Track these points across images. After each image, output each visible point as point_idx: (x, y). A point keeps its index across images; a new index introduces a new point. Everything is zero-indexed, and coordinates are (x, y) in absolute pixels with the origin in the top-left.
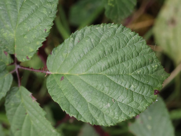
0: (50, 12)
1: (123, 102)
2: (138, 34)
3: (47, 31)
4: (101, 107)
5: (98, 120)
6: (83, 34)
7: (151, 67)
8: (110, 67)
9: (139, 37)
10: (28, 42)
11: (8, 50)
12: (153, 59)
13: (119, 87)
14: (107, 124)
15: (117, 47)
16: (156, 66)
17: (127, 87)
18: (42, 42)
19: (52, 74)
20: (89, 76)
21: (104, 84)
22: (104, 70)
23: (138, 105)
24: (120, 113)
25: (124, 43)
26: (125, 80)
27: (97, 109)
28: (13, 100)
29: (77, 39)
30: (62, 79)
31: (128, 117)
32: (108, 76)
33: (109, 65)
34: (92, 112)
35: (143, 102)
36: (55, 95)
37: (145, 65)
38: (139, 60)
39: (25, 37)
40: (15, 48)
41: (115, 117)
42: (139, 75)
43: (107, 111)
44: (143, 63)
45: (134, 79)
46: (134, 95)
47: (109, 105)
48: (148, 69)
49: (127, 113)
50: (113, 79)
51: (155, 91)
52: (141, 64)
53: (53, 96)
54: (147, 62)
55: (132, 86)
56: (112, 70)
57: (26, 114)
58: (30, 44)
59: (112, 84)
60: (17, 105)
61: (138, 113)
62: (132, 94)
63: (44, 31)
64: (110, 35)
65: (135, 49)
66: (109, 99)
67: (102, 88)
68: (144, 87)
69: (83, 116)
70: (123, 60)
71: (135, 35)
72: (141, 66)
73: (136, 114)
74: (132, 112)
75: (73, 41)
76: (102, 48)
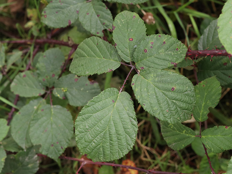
0: (154, 111)
1: (86, 136)
2: (123, 157)
3: (143, 105)
4: (88, 122)
5: (81, 117)
6: (134, 125)
7: (102, 157)
8: (109, 134)
9: (121, 157)
10: (142, 90)
11: (143, 72)
12: (106, 159)
13: (96, 136)
14: (76, 122)
15: (119, 143)
16: (101, 159)
17: (95, 140)
18: (138, 100)
19: (119, 93)
20: (109, 120)
21: (100, 128)
22: (109, 130)
23: (81, 144)
24: (80, 132)
25: (120, 148)
26: (99, 140)
27: (87, 118)
28: (114, 54)
29: (133, 120)
30: (113, 101)
31: (76, 136)
32: (104, 131)
33: (111, 135)
34: (87, 115)
35: (82, 147)
36: (105, 93)
37: (104, 154)
38: (108, 152)
39: (145, 89)
40: (142, 77)
41: (79, 128)
42: (99, 149)
43: (84, 125)
44: (105, 153)
45: (98, 145)
46: (88, 143)
47: (87, 127)
48: (101, 154)
49: (79, 136)
50: (102, 134)
51: (87, 155)
52: (105, 152)
53: (105, 92)
54: (105, 156)
55: (94, 144)
56: (108, 135)
57: (104, 58)
58: (141, 90)
59: (99, 132)
60: (111, 54)
61: (77, 142)
62: (89, 143)
63: (144, 104)
64: (128, 141)
65: (114, 153)
66: (91, 128)
67: (98, 126)
68: (91, 150)
69: (86, 109)
70: (111, 144)
71: (123, 156)
72: (104, 152)
73: (77, 141)
74: (78, 139)
75: (132, 118)
76: (122, 134)
